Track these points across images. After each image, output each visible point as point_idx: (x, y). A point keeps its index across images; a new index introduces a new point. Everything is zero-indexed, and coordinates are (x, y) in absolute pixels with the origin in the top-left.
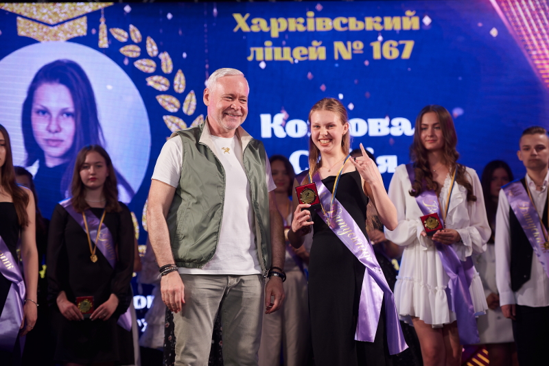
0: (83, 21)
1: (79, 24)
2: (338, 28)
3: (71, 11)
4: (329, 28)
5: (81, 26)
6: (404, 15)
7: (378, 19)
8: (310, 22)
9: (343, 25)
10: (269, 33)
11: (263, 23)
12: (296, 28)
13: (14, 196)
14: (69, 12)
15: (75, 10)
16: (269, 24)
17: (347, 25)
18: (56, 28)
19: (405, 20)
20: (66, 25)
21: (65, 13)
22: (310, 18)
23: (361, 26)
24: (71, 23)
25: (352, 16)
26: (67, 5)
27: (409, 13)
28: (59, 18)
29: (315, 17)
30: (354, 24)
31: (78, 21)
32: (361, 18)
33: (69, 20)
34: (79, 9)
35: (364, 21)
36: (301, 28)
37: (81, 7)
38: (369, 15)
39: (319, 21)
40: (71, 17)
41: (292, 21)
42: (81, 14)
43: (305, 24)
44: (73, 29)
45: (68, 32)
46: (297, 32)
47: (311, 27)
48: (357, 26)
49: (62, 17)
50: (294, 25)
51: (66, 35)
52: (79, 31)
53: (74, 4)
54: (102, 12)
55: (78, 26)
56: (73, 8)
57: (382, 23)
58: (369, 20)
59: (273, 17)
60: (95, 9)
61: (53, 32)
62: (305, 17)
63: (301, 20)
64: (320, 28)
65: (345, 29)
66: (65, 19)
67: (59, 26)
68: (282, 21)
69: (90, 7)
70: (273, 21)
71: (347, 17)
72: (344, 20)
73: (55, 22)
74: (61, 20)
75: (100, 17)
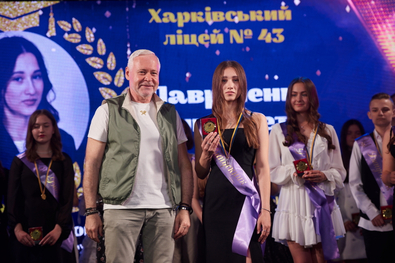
0: (36, 16)
1: (34, 18)
2: (229, 19)
3: (27, 7)
4: (222, 19)
5: (35, 19)
6: (280, 9)
7: (260, 12)
8: (208, 15)
9: (232, 17)
10: (176, 23)
11: (172, 16)
12: (197, 19)
14: (25, 8)
15: (30, 7)
16: (176, 17)
17: (236, 17)
18: (15, 21)
19: (281, 13)
20: (23, 19)
21: (23, 9)
22: (208, 11)
23: (247, 18)
24: (27, 17)
25: (240, 10)
26: (24, 3)
27: (283, 7)
28: (18, 13)
29: (211, 11)
30: (239, 17)
31: (32, 15)
32: (247, 12)
33: (25, 15)
34: (33, 6)
35: (249, 14)
36: (201, 20)
37: (34, 5)
38: (253, 10)
39: (215, 14)
40: (27, 12)
41: (194, 14)
42: (35, 10)
43: (204, 17)
44: (29, 21)
45: (25, 24)
46: (198, 23)
47: (208, 19)
48: (244, 17)
49: (20, 13)
50: (195, 17)
51: (23, 26)
52: (33, 23)
53: (29, 2)
54: (52, 8)
55: (32, 19)
56: (28, 6)
57: (263, 15)
58: (252, 13)
59: (180, 11)
60: (46, 6)
61: (13, 25)
62: (204, 11)
63: (201, 13)
64: (216, 20)
66: (23, 13)
67: (18, 19)
68: (186, 14)
69: (41, 5)
70: (180, 15)
71: (236, 10)
72: (234, 13)
73: (15, 17)
74: (19, 15)
75: (49, 12)
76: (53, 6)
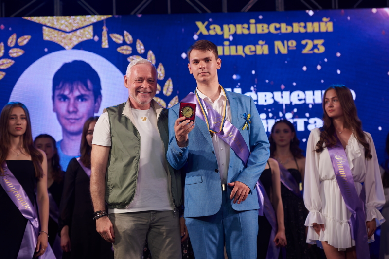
0: (91, 29)
1: (88, 31)
2: (273, 30)
3: (82, 21)
4: (266, 31)
5: (89, 32)
6: (322, 21)
7: (303, 24)
8: (253, 27)
9: (276, 29)
10: (222, 35)
11: (218, 28)
12: (242, 31)
13: (33, 156)
14: (80, 22)
15: (85, 21)
16: (222, 29)
17: (279, 29)
18: (70, 34)
19: (323, 24)
20: (78, 32)
21: (78, 23)
22: (253, 24)
23: (290, 29)
24: (82, 30)
25: (283, 22)
26: (79, 17)
27: (325, 19)
28: (73, 27)
29: (256, 23)
30: (284, 28)
31: (87, 29)
32: (290, 24)
33: (80, 28)
34: (87, 20)
35: (292, 26)
36: (246, 32)
37: (89, 19)
38: (295, 22)
39: (259, 26)
40: (82, 26)
41: (239, 26)
42: (89, 23)
43: (249, 29)
44: (83, 34)
45: (79, 37)
46: (243, 34)
47: (253, 31)
48: (287, 29)
49: (75, 26)
50: (241, 29)
51: (78, 39)
52: (87, 36)
53: (84, 17)
54: (104, 22)
55: (86, 32)
56: (83, 20)
57: (305, 27)
58: (295, 25)
59: (225, 24)
60: (99, 20)
61: (69, 37)
62: (249, 24)
63: (246, 26)
64: (259, 31)
65: (278, 32)
66: (78, 27)
67: (73, 33)
68: (232, 26)
69: (95, 19)
70: (225, 27)
71: (279, 23)
72: (278, 25)
73: (70, 30)
74: (74, 28)
75: (103, 26)
76: (106, 20)
